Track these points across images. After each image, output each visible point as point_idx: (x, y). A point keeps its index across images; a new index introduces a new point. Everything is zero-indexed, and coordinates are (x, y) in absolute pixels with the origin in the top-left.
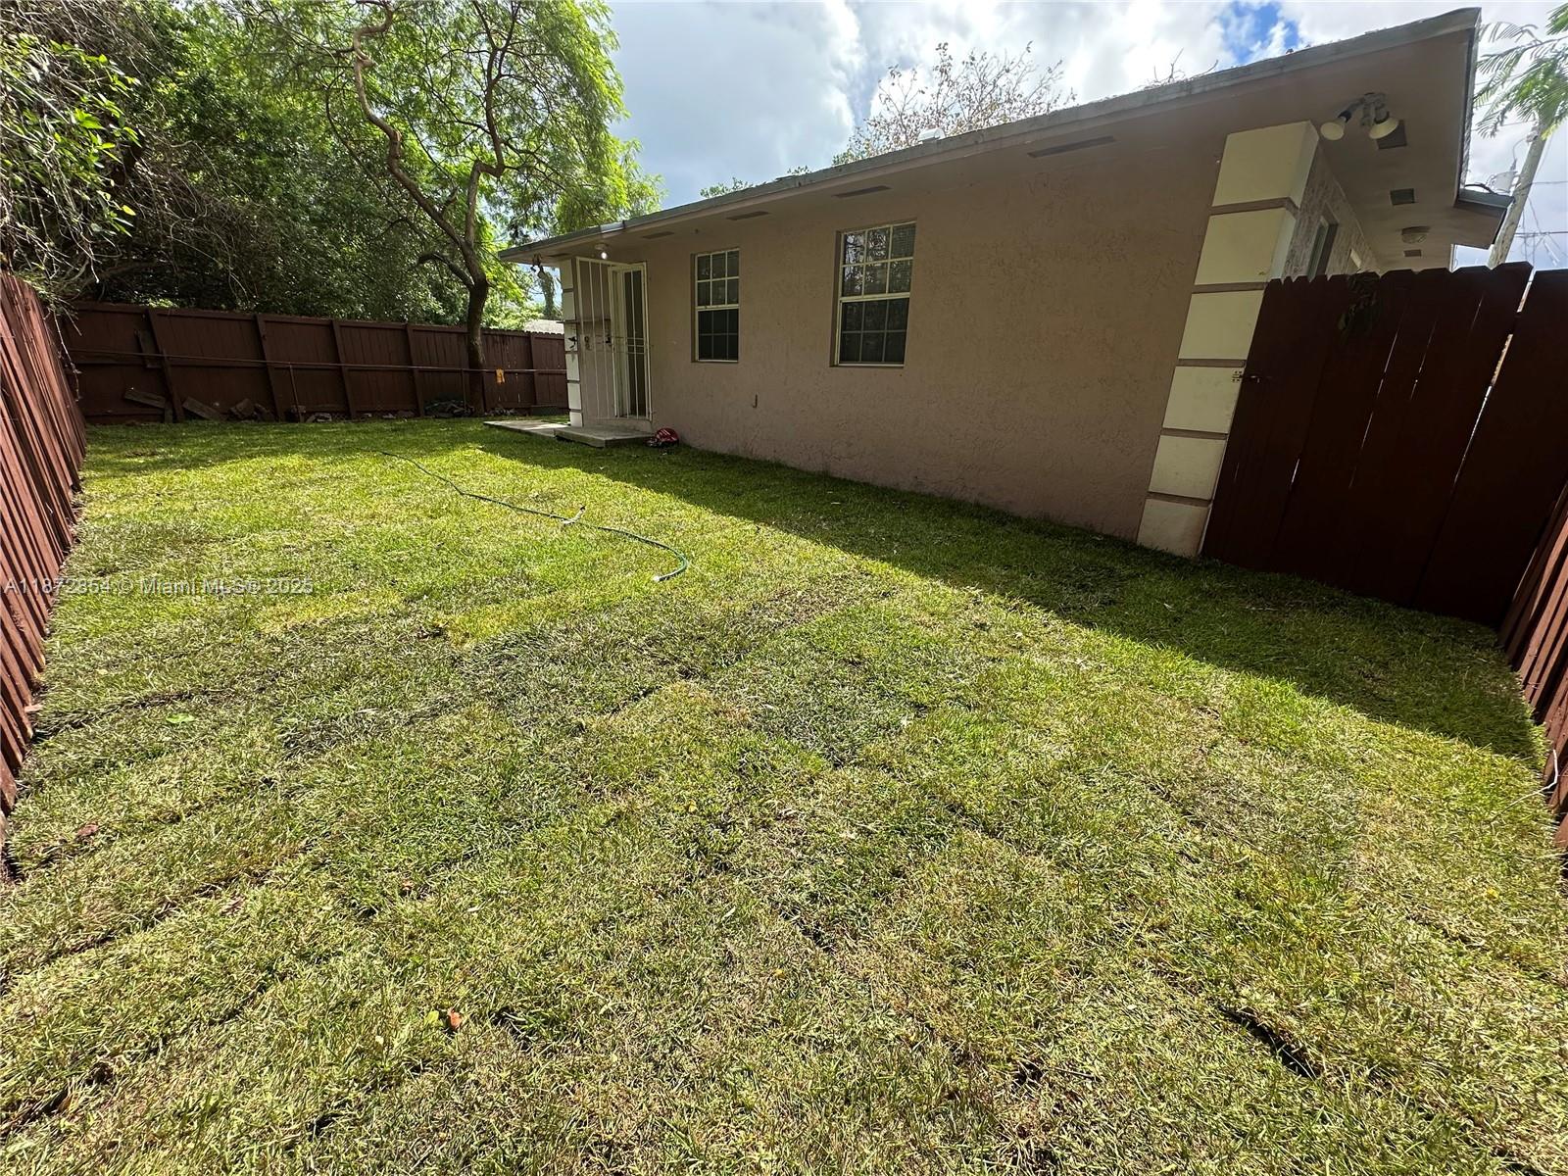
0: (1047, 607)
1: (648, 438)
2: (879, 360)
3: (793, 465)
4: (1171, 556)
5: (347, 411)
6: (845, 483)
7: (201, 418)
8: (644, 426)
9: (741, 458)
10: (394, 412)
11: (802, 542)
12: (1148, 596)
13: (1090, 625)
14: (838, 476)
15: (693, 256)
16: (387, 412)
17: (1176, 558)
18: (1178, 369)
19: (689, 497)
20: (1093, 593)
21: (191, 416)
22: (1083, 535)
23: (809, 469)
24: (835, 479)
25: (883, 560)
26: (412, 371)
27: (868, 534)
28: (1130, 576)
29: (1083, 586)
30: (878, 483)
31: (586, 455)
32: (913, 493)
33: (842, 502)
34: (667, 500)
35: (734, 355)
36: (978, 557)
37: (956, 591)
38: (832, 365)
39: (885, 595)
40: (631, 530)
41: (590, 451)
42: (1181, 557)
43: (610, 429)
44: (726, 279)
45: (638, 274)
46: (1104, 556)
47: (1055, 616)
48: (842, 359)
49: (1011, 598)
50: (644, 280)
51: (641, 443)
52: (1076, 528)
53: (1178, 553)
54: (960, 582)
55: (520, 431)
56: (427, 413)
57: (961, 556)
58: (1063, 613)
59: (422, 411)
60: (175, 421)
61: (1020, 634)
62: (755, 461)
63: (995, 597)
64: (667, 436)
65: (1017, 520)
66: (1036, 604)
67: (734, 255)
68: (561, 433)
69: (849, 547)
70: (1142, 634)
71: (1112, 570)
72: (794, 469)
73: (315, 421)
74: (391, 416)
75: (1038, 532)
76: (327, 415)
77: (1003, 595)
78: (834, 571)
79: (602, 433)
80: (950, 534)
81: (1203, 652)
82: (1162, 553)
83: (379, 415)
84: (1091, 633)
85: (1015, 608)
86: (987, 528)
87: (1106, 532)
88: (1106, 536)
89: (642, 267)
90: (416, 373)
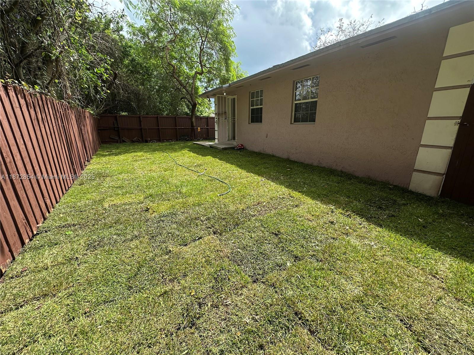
0: (362, 216)
1: (235, 147)
2: (307, 122)
3: (278, 156)
4: (425, 196)
5: (160, 140)
6: (294, 162)
7: (126, 142)
8: (235, 143)
9: (262, 153)
10: (171, 140)
11: (272, 184)
12: (412, 214)
13: (381, 226)
14: (292, 160)
15: (250, 92)
16: (169, 140)
17: (427, 196)
18: (427, 121)
19: (241, 166)
20: (385, 211)
21: (124, 141)
22: (384, 185)
23: (283, 157)
24: (291, 161)
25: (299, 192)
26: (176, 128)
27: (297, 181)
28: (404, 205)
29: (380, 208)
30: (306, 163)
31: (216, 152)
32: (318, 166)
33: (291, 169)
34: (233, 167)
35: (261, 122)
36: (337, 192)
37: (325, 206)
38: (291, 123)
39: (296, 206)
40: (218, 177)
41: (217, 151)
42: (430, 197)
43: (225, 144)
44: (259, 98)
45: (234, 99)
46: (393, 194)
47: (365, 220)
48: (295, 122)
49: (347, 211)
50: (236, 100)
51: (233, 148)
52: (382, 182)
53: (428, 194)
54: (327, 203)
55: (201, 145)
56: (180, 140)
57: (330, 191)
58: (369, 219)
59: (178, 139)
60: (120, 143)
61: (348, 228)
62: (266, 154)
63: (340, 210)
64: (240, 146)
65: (357, 178)
66: (357, 214)
67: (262, 91)
68: (211, 145)
69: (288, 187)
70: (406, 232)
71: (395, 201)
72: (278, 157)
73: (152, 142)
74: (170, 141)
75: (365, 183)
76: (155, 141)
77: (344, 209)
78: (280, 196)
79: (222, 146)
80: (328, 182)
81: (437, 245)
82: (421, 194)
83: (168, 140)
84: (380, 229)
85: (348, 216)
86: (343, 181)
87: (394, 184)
88: (395, 186)
89: (236, 97)
90: (177, 129)
